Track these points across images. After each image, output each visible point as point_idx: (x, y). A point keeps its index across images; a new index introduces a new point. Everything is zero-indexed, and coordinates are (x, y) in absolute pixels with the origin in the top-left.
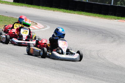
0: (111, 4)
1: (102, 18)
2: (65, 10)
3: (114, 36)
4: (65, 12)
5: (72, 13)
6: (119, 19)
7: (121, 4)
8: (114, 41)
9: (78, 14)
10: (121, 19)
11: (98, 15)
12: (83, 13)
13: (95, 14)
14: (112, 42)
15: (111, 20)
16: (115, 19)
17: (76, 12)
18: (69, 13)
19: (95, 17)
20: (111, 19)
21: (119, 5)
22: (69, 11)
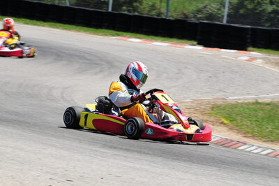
0: (108, 9)
1: (90, 33)
2: (28, 21)
3: (103, 63)
4: (27, 24)
5: (39, 25)
6: (119, 35)
7: (129, 11)
8: (101, 71)
9: (50, 27)
10: (123, 36)
11: (85, 28)
12: (58, 25)
13: (79, 27)
14: (96, 74)
15: (106, 38)
16: (113, 35)
17: (46, 24)
18: (35, 25)
19: (79, 31)
20: (106, 35)
21: (126, 12)
22: (35, 22)
